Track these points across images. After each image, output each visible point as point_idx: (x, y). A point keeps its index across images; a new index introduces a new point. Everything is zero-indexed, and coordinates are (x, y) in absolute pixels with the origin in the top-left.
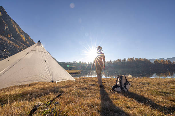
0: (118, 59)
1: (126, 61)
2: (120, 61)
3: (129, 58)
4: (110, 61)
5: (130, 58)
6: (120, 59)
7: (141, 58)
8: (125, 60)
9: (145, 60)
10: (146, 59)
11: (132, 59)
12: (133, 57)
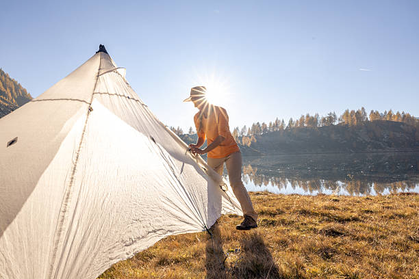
0: (308, 116)
1: (336, 123)
2: (312, 121)
3: (347, 112)
4: (273, 122)
5: (353, 112)
6: (312, 115)
7: (390, 114)
8: (331, 118)
9: (407, 118)
10: (409, 115)
11: (359, 115)
12: (363, 108)
